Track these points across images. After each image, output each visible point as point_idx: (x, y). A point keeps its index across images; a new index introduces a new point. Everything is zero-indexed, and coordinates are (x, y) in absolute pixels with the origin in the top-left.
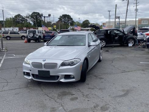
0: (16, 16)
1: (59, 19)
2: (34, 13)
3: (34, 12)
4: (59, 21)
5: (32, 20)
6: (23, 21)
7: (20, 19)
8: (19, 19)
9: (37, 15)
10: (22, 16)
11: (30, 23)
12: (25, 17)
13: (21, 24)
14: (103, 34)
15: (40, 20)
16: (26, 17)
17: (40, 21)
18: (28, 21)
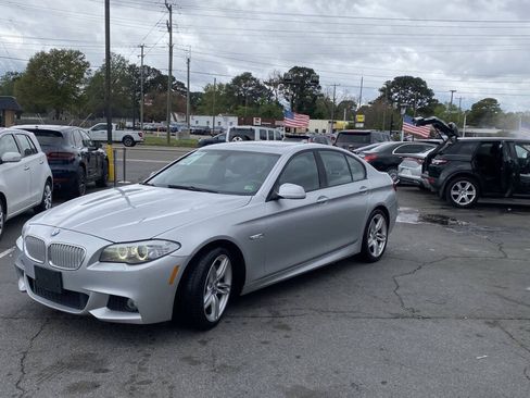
0: (237, 80)
1: (381, 90)
2: (296, 70)
3: (296, 68)
4: (380, 99)
5: (287, 93)
6: (260, 95)
7: (251, 88)
8: (244, 90)
9: (305, 77)
10: (255, 79)
11: (277, 103)
12: (266, 83)
13: (250, 105)
14: (469, 157)
15: (312, 95)
16: (269, 84)
17: (315, 97)
18: (274, 98)
